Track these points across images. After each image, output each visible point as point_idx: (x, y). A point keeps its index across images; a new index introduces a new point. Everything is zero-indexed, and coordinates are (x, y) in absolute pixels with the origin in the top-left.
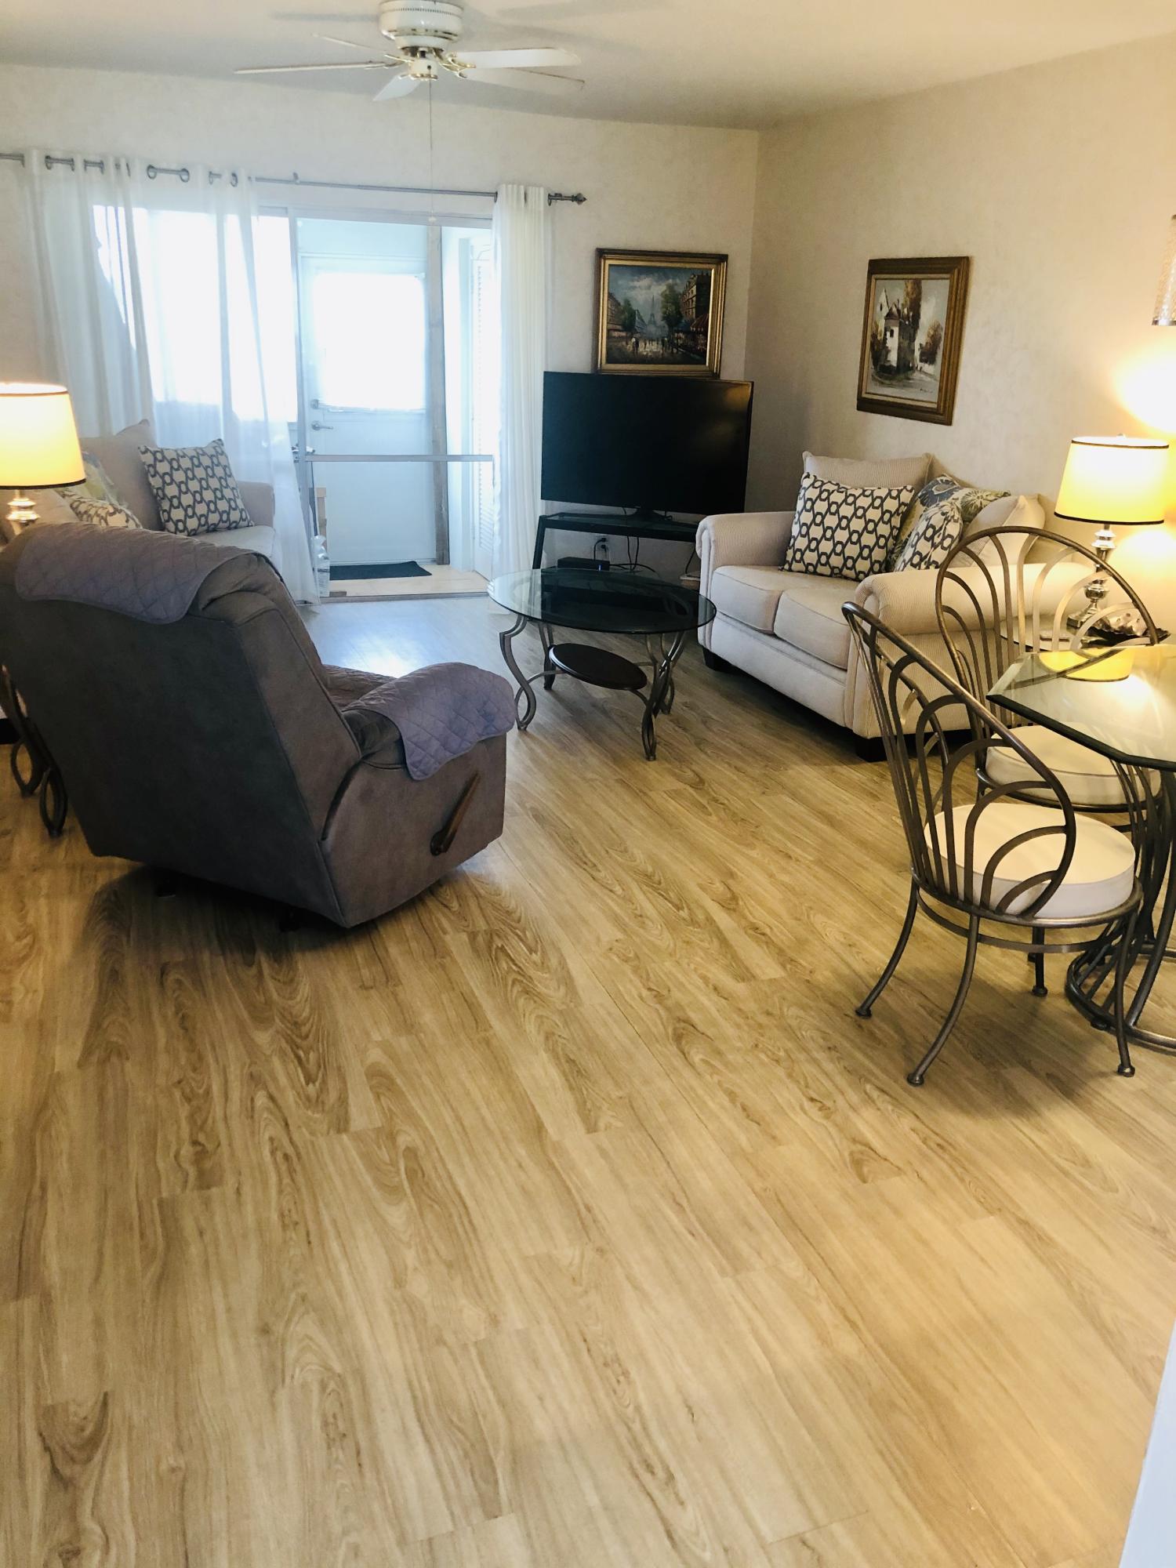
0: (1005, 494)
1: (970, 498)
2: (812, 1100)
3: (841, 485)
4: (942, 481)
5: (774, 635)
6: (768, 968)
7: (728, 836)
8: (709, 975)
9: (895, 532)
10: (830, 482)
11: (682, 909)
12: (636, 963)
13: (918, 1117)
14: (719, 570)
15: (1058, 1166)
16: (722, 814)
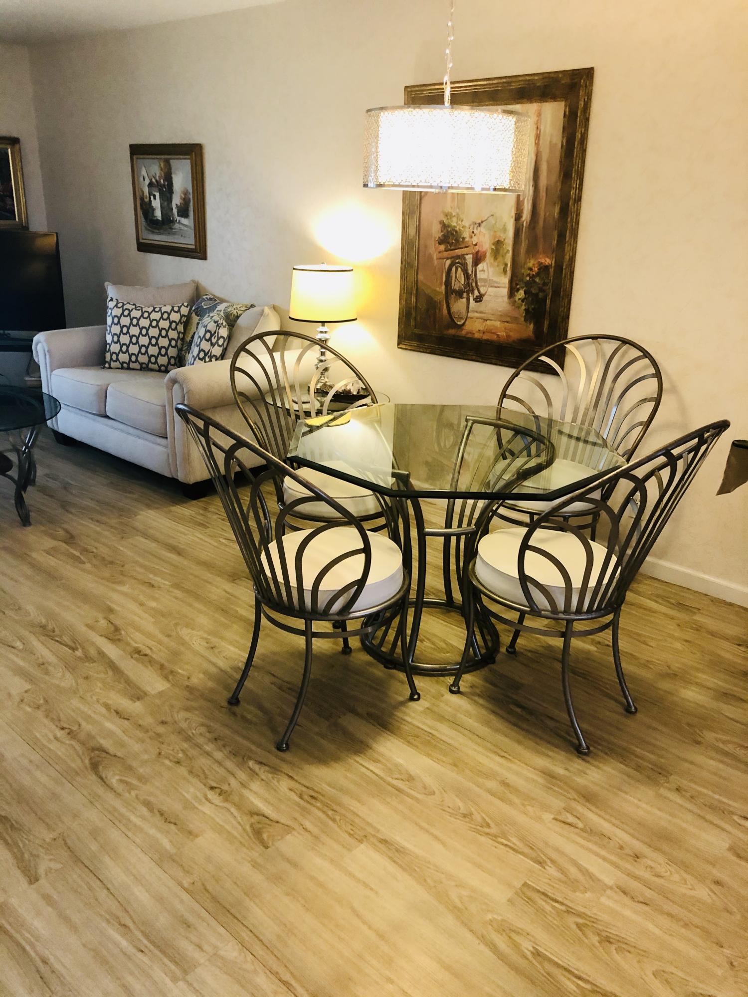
0: (252, 306)
1: (229, 310)
2: (212, 788)
3: (137, 305)
4: (207, 298)
5: (107, 417)
6: (154, 684)
7: (103, 579)
8: (110, 702)
9: (181, 336)
10: (129, 303)
11: (77, 649)
12: (47, 707)
13: (291, 777)
14: (54, 372)
15: (393, 786)
16: (95, 561)
